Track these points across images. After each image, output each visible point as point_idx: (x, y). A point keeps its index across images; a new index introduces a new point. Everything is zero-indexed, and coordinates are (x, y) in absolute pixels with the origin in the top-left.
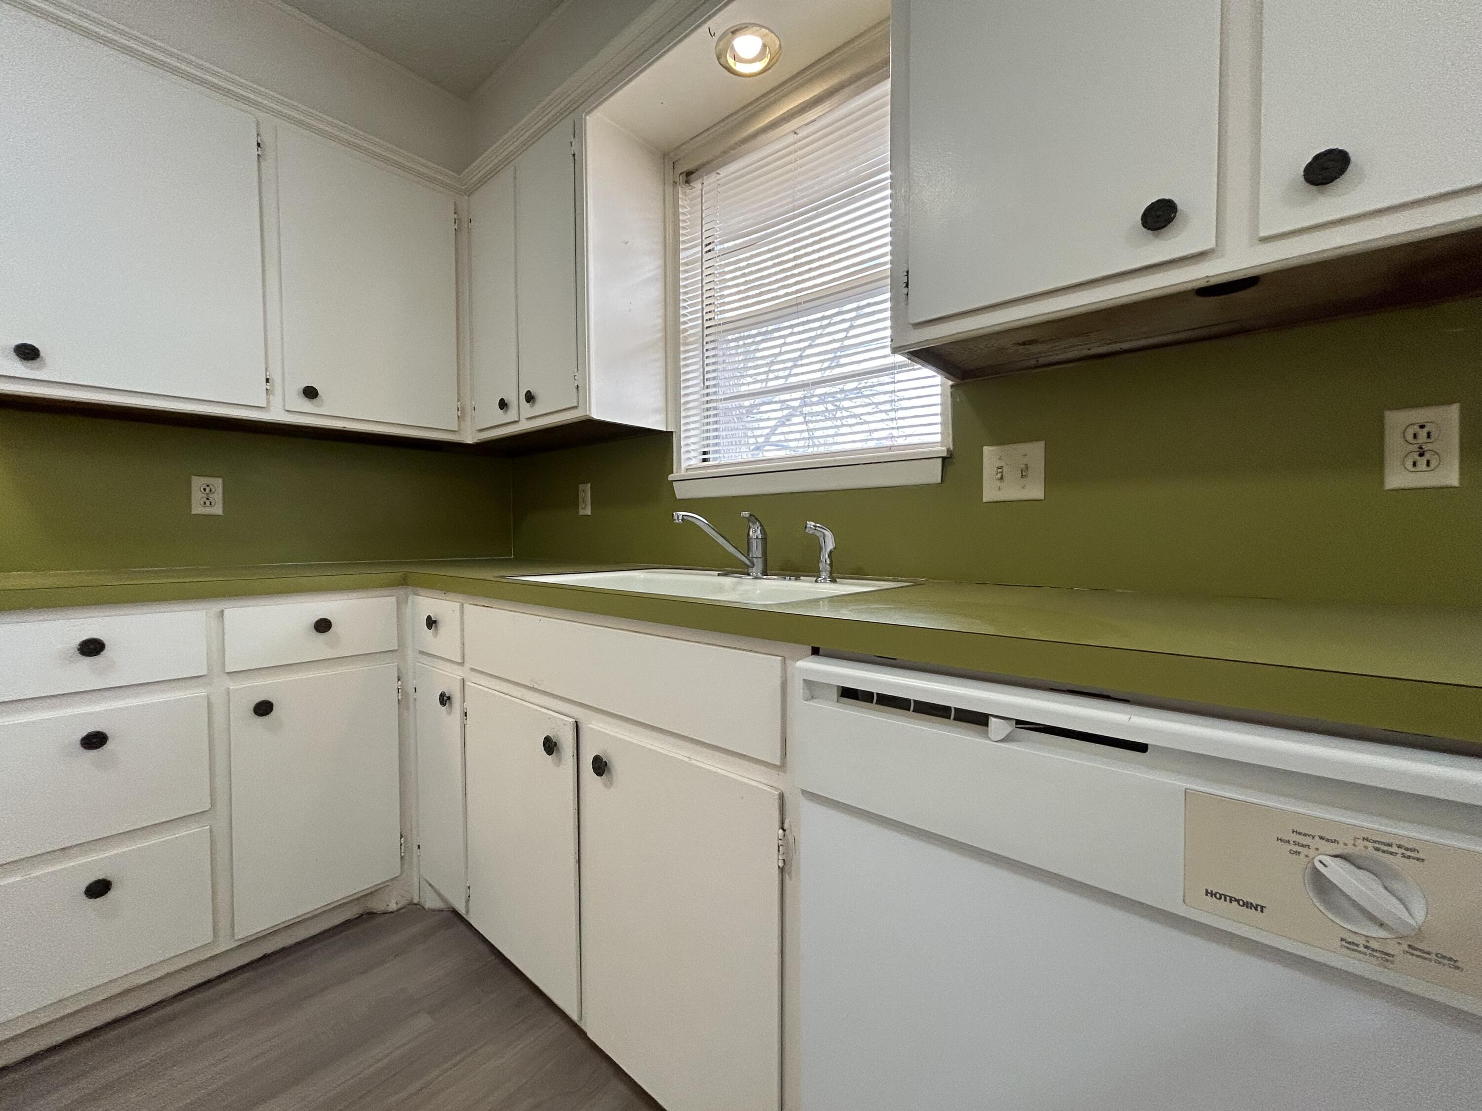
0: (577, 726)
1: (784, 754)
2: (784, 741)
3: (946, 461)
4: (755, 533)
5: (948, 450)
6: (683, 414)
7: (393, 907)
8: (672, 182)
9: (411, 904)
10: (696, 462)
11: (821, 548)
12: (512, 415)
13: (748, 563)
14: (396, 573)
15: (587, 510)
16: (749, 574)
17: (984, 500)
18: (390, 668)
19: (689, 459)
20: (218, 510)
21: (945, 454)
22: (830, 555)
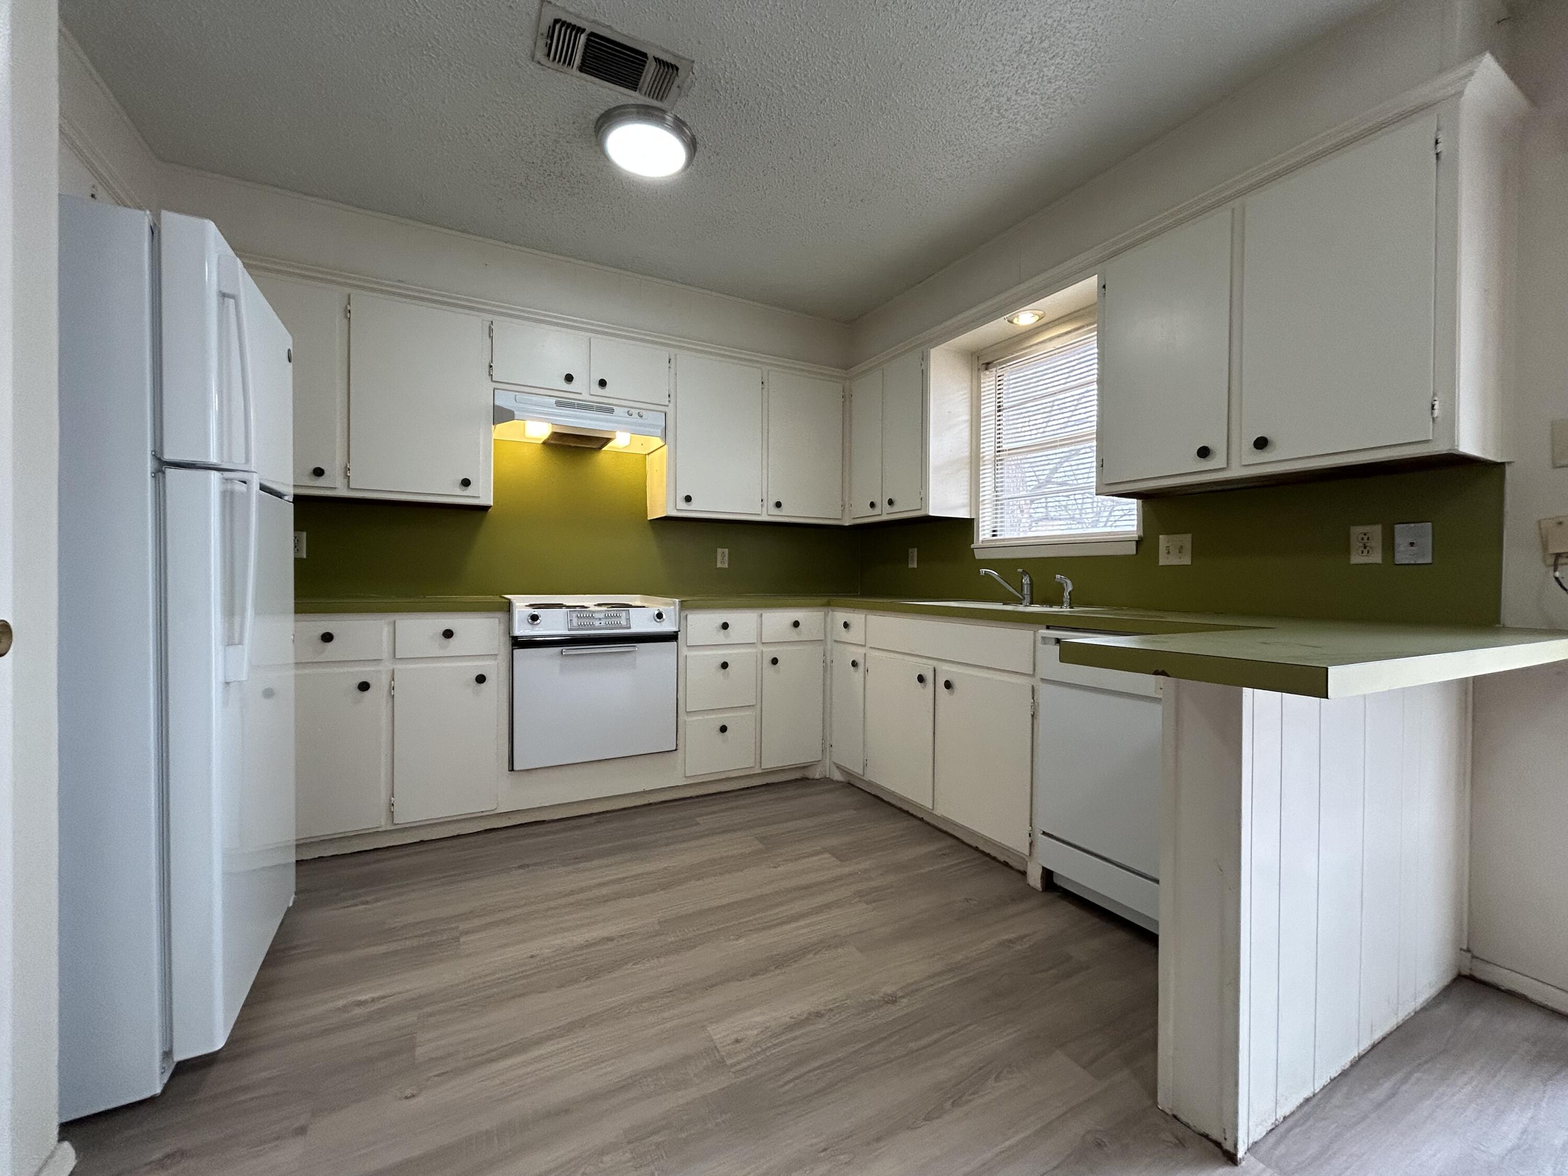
0: (935, 671)
1: (1034, 670)
2: (1034, 665)
3: (1139, 542)
4: (1026, 580)
5: (1139, 537)
6: (981, 507)
7: (817, 777)
8: (977, 368)
9: (825, 777)
10: (988, 536)
11: (1064, 590)
12: (877, 511)
13: (1021, 597)
14: (824, 600)
15: (914, 565)
16: (1022, 604)
17: (1160, 564)
18: (820, 649)
19: (984, 534)
20: (726, 566)
21: (1137, 539)
22: (1070, 593)
